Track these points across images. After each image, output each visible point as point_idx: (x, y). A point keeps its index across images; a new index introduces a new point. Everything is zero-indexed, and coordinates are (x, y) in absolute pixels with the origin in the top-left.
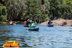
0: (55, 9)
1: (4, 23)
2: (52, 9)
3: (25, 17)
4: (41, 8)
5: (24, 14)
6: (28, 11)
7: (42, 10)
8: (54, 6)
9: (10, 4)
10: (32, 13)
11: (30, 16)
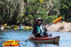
0: (68, 7)
2: (63, 8)
3: (22, 19)
4: (46, 7)
6: (26, 10)
8: (67, 4)
10: (32, 14)
11: (29, 18)
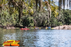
0: (67, 18)
1: (32, 28)
3: (46, 24)
5: (46, 22)
7: (58, 19)
8: (66, 16)
9: (36, 16)
11: (49, 23)
